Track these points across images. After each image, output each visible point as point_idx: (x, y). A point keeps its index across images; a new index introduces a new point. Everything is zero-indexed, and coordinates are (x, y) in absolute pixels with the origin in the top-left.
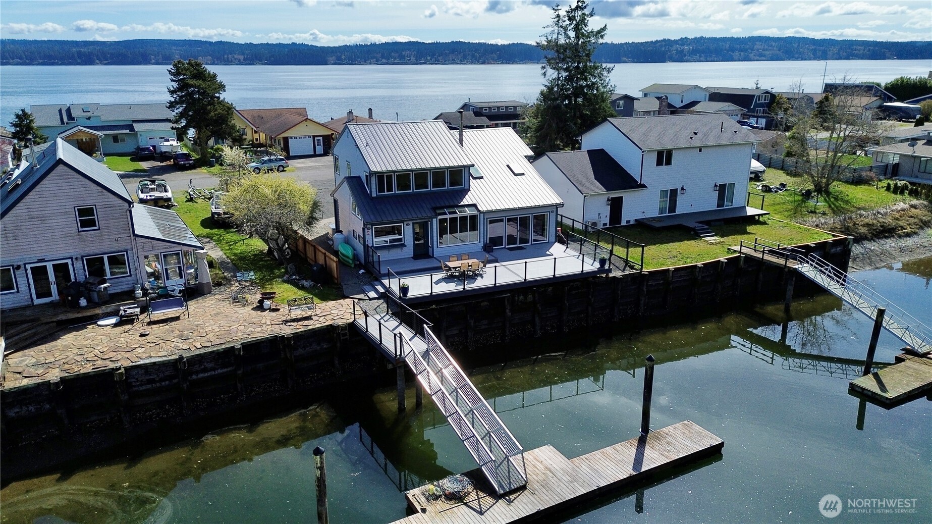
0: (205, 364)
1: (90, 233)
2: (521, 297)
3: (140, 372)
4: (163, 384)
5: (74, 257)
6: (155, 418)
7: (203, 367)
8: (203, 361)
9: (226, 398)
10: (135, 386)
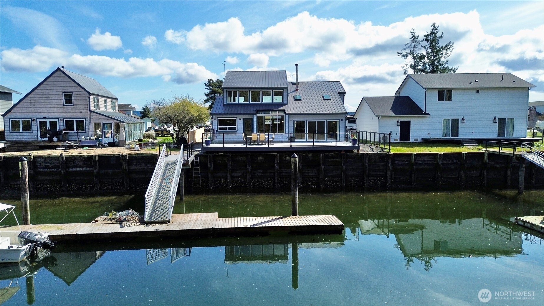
0: (77, 162)
1: (69, 107)
2: (288, 158)
3: (42, 160)
4: (53, 170)
5: (60, 118)
6: (49, 190)
7: (75, 164)
8: (76, 160)
9: (89, 187)
10: (39, 168)
